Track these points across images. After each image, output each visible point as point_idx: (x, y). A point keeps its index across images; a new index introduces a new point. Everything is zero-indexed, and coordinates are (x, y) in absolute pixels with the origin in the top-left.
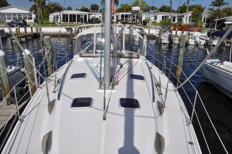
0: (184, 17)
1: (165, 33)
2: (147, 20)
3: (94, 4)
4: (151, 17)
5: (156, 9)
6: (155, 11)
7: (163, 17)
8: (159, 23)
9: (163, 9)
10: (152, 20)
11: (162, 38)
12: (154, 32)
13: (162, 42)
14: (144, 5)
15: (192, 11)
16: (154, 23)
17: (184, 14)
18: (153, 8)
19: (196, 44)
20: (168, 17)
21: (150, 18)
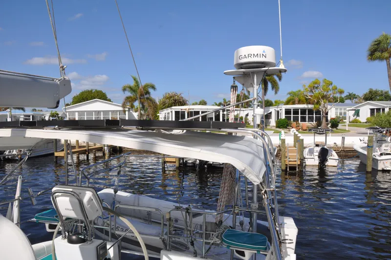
1: (384, 145)
2: (340, 117)
4: (347, 112)
5: (356, 98)
6: (356, 100)
7: (372, 110)
8: (366, 123)
9: (371, 96)
10: (350, 117)
11: (378, 158)
12: (357, 142)
13: (380, 168)
16: (355, 123)
18: (351, 97)
20: (384, 110)
21: (345, 113)
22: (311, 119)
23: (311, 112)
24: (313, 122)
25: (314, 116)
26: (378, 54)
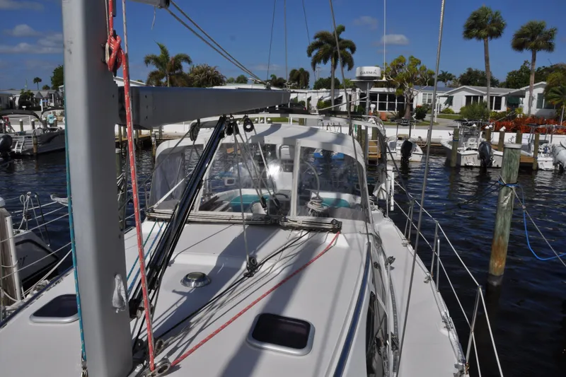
0: (524, 97)
1: (470, 139)
2: (428, 105)
3: (298, 70)
4: (438, 99)
5: (451, 79)
6: (451, 83)
7: (468, 98)
8: (459, 113)
9: (470, 79)
10: (440, 105)
11: (462, 153)
12: (443, 136)
13: (462, 164)
14: (418, 67)
15: (545, 81)
16: (446, 113)
17: (523, 89)
18: (445, 77)
19: (558, 169)
20: (482, 97)
21: (435, 100)
22: (392, 107)
23: (392, 97)
24: (394, 110)
25: (396, 103)
26: (475, 31)
